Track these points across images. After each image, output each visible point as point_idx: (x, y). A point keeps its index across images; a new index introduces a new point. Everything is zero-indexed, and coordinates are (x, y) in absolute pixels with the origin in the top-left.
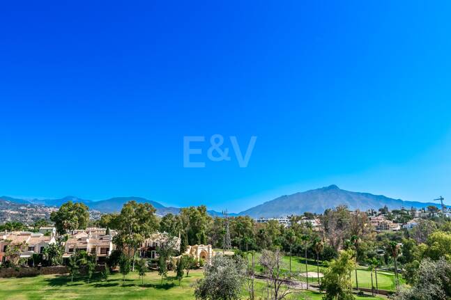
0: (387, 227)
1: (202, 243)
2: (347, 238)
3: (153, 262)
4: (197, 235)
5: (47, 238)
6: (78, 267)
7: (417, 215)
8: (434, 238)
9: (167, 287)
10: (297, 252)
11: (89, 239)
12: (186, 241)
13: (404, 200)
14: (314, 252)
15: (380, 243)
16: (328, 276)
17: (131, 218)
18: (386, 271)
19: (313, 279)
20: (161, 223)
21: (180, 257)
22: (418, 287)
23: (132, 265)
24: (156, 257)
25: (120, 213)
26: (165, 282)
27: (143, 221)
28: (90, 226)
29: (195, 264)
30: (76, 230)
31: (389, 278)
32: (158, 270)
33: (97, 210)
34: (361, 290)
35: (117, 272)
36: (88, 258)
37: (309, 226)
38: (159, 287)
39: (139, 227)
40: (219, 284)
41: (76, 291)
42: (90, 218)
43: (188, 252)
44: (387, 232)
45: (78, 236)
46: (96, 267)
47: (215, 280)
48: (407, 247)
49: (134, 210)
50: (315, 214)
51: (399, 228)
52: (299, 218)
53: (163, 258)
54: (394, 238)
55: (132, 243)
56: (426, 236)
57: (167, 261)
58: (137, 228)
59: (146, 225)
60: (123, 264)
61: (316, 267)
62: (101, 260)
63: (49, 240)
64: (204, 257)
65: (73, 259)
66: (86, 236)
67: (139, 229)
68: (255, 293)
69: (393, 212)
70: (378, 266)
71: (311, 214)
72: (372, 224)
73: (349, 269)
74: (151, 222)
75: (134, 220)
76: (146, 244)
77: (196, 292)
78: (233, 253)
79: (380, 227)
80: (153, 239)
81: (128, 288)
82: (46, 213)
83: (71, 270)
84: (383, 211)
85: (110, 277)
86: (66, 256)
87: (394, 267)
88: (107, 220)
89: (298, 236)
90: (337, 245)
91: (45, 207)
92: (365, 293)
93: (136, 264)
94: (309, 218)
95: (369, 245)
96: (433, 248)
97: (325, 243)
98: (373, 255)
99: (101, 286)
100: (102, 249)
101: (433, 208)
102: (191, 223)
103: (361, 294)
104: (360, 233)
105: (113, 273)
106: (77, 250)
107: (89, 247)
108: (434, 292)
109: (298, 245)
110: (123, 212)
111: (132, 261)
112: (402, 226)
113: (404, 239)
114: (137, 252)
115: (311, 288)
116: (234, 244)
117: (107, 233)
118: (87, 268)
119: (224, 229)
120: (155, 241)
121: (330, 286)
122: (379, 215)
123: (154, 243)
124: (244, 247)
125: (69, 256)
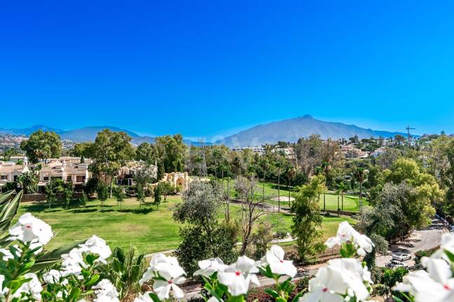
0: (355, 155)
1: (179, 170)
2: (318, 165)
3: (131, 189)
4: (173, 163)
5: (19, 166)
6: (55, 194)
7: (384, 144)
8: (398, 164)
9: (145, 212)
10: (270, 179)
11: (64, 167)
12: (163, 168)
13: (373, 129)
14: (287, 178)
15: (348, 170)
16: (299, 199)
17: (106, 146)
18: (352, 195)
19: (284, 203)
20: (137, 152)
21: (157, 184)
22: (380, 207)
23: (109, 192)
24: (133, 184)
25: (94, 141)
26: (144, 207)
27: (118, 149)
28: (63, 155)
29: (173, 190)
30: (49, 159)
31: (354, 201)
32: (136, 196)
33: (68, 139)
34: (328, 211)
35: (95, 198)
36: (65, 186)
37: (282, 154)
38: (137, 212)
39: (115, 155)
40: (197, 207)
41: (55, 217)
42: (63, 148)
43: (164, 180)
44: (355, 159)
45: (52, 165)
46: (74, 195)
47: (193, 203)
48: (372, 173)
49: (109, 138)
50: (289, 143)
51: (366, 156)
52: (273, 147)
53: (140, 185)
54: (361, 165)
55: (108, 170)
56: (391, 162)
57: (144, 188)
58: (113, 157)
59: (121, 153)
60: (100, 191)
61: (288, 192)
62: (78, 187)
63: (23, 169)
64: (180, 184)
65: (49, 187)
66: (61, 164)
67: (115, 158)
68: (230, 215)
69: (363, 140)
70: (345, 190)
71: (284, 143)
72: (342, 152)
73: (319, 193)
74: (127, 150)
75: (109, 148)
76: (122, 172)
77: (174, 215)
78: (209, 180)
79: (349, 155)
80: (130, 167)
81: (107, 213)
82: (15, 143)
83: (48, 198)
84: (353, 140)
85: (89, 204)
86: (41, 184)
87: (359, 191)
88: (82, 149)
89: (272, 164)
90: (308, 172)
91: (14, 136)
92: (331, 214)
93: (114, 191)
94: (283, 147)
95: (338, 171)
96: (396, 173)
97: (297, 169)
98: (341, 181)
99: (79, 211)
100: (77, 177)
101: (399, 138)
102: (167, 151)
103: (327, 215)
104: (331, 160)
105: (91, 199)
106: (52, 178)
107: (65, 175)
108: (393, 212)
109: (271, 172)
110: (97, 140)
111: (110, 188)
112: (369, 154)
113: (371, 166)
114: (114, 179)
115: (283, 211)
116: (210, 172)
117: (82, 161)
118: (64, 195)
119: (200, 157)
120: (131, 169)
121: (300, 208)
122: (349, 143)
123: (130, 171)
124: (219, 174)
125: (44, 184)
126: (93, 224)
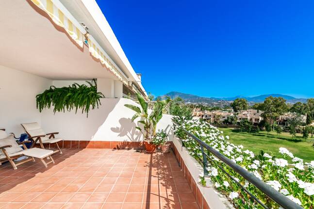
3: (286, 127)
5: (230, 113)
6: (244, 126)
9: (296, 141)
11: (249, 115)
17: (270, 105)
21: (305, 126)
23: (272, 128)
24: (289, 125)
25: (263, 103)
26: (295, 138)
27: (277, 106)
28: (249, 109)
30: (242, 111)
32: (290, 132)
35: (264, 130)
36: (248, 123)
38: (290, 140)
39: (275, 109)
41: (244, 136)
43: (312, 124)
45: (243, 113)
46: (253, 127)
49: (272, 101)
53: (293, 126)
55: (272, 117)
57: (296, 128)
59: (279, 108)
60: (267, 127)
62: (255, 124)
65: (241, 122)
66: (247, 113)
67: (275, 111)
74: (283, 107)
75: (272, 106)
76: (282, 118)
80: (286, 116)
81: (270, 138)
83: (241, 127)
85: (260, 132)
86: (238, 121)
88: (257, 106)
93: (275, 127)
99: (256, 135)
100: (255, 119)
105: (261, 130)
106: (243, 119)
107: (249, 118)
110: (265, 102)
111: (273, 126)
114: (276, 122)
117: (258, 112)
118: (248, 127)
123: (287, 118)
125: (239, 121)
126: (263, 142)
